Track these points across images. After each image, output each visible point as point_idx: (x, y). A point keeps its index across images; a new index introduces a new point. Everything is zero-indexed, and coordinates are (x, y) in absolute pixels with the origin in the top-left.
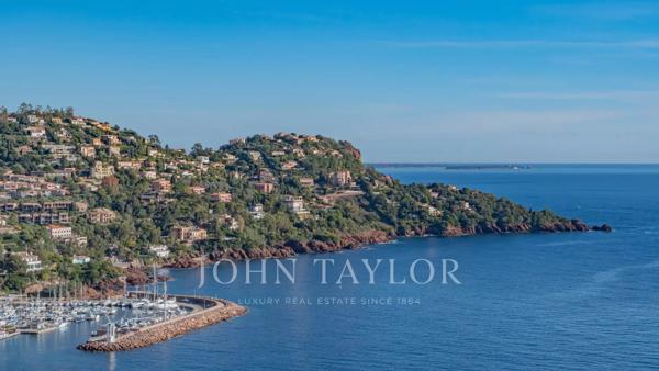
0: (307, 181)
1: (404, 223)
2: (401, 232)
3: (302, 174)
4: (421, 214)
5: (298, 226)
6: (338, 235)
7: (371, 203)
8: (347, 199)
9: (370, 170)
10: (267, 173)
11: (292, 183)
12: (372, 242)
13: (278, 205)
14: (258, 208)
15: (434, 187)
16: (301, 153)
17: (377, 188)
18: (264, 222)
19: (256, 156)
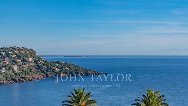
0: (19, 61)
1: (48, 73)
2: (47, 75)
3: (18, 58)
4: (53, 70)
5: (16, 74)
6: (28, 77)
7: (39, 67)
8: (31, 66)
9: (39, 58)
10: (7, 58)
11: (14, 61)
12: (38, 79)
13: (10, 68)
14: (3, 69)
15: (57, 62)
16: (17, 52)
17: (40, 63)
18: (5, 73)
19: (4, 53)
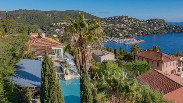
1: (170, 30)
2: (169, 32)
3: (157, 24)
4: (172, 29)
5: (155, 31)
6: (160, 32)
7: (166, 28)
8: (162, 27)
9: (166, 24)
10: (152, 24)
11: (155, 25)
12: (165, 33)
13: (152, 28)
15: (175, 26)
16: (157, 21)
17: (167, 26)
18: (150, 30)
19: (151, 21)
